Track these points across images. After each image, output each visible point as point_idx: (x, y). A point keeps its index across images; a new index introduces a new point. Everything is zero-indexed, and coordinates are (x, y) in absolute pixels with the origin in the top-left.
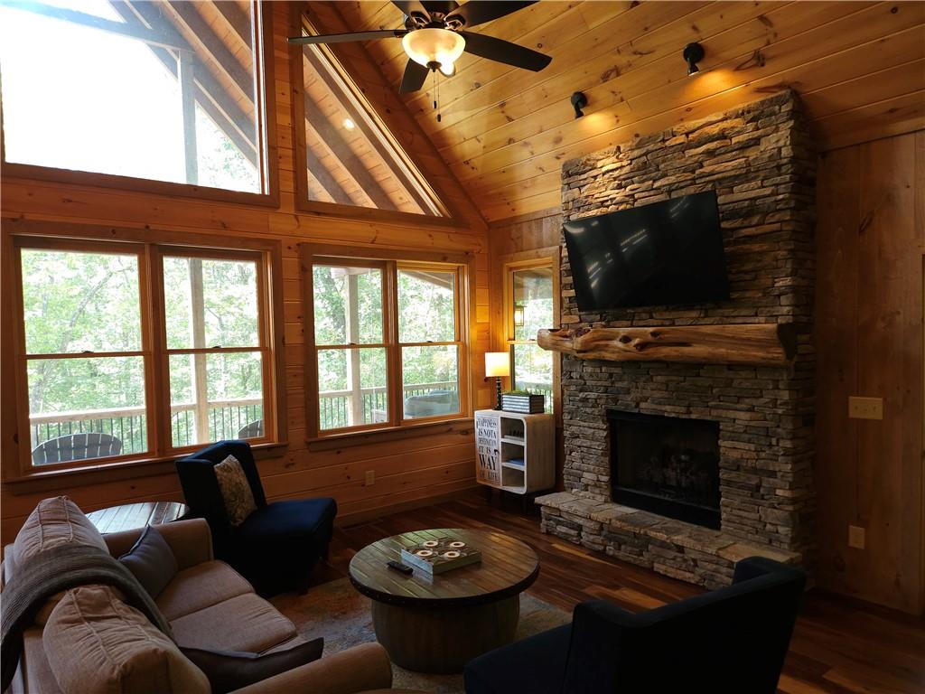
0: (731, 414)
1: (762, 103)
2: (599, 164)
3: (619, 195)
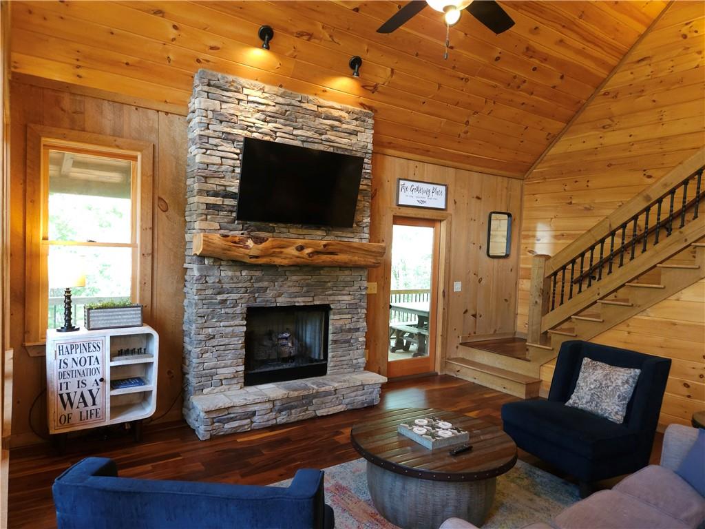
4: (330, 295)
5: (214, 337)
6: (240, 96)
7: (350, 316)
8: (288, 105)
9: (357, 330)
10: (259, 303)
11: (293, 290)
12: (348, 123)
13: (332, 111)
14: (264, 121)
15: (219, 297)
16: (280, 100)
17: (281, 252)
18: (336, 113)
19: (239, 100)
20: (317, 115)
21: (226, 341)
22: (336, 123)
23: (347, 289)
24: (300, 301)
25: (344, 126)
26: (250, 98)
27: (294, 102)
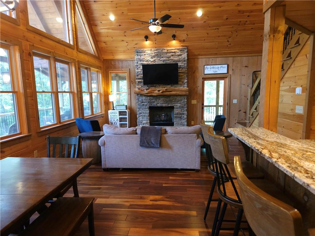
0: (177, 104)
1: (182, 48)
2: (146, 52)
3: (152, 60)
4: (173, 104)
5: (141, 113)
6: (145, 53)
7: (180, 110)
8: (158, 52)
9: (184, 114)
10: (152, 105)
11: (161, 102)
12: (178, 53)
13: (172, 50)
14: (152, 58)
15: (142, 104)
16: (156, 51)
17: (154, 92)
18: (173, 51)
19: (145, 55)
20: (167, 53)
21: (144, 114)
22: (173, 54)
23: (179, 102)
24: (164, 105)
25: (177, 54)
26: (148, 53)
27: (160, 51)
